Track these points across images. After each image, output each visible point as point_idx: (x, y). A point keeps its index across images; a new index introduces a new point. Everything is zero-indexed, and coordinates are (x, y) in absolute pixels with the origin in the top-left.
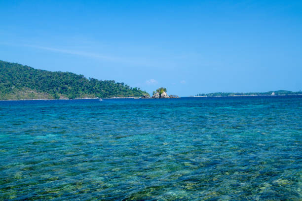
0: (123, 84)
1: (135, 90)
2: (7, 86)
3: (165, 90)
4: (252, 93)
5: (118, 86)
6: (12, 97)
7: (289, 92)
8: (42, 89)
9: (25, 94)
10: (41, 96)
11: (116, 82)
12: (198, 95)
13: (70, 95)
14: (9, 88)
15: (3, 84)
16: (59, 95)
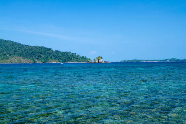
0: (76, 54)
1: (83, 58)
2: (4, 55)
3: (102, 58)
4: (155, 60)
5: (73, 55)
6: (7, 62)
7: (178, 60)
8: (26, 57)
9: (15, 60)
10: (25, 61)
11: (72, 53)
12: (122, 61)
13: (43, 61)
14: (5, 56)
15: (2, 53)
16: (36, 60)
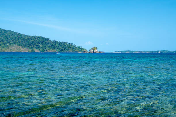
0: (72, 44)
1: (79, 48)
2: (4, 44)
3: (97, 48)
4: (147, 51)
5: (69, 45)
6: (7, 50)
7: (169, 52)
8: (25, 46)
9: (15, 49)
10: (24, 50)
11: (68, 43)
12: (116, 52)
13: (41, 50)
14: (6, 45)
15: (2, 42)
16: (35, 49)
